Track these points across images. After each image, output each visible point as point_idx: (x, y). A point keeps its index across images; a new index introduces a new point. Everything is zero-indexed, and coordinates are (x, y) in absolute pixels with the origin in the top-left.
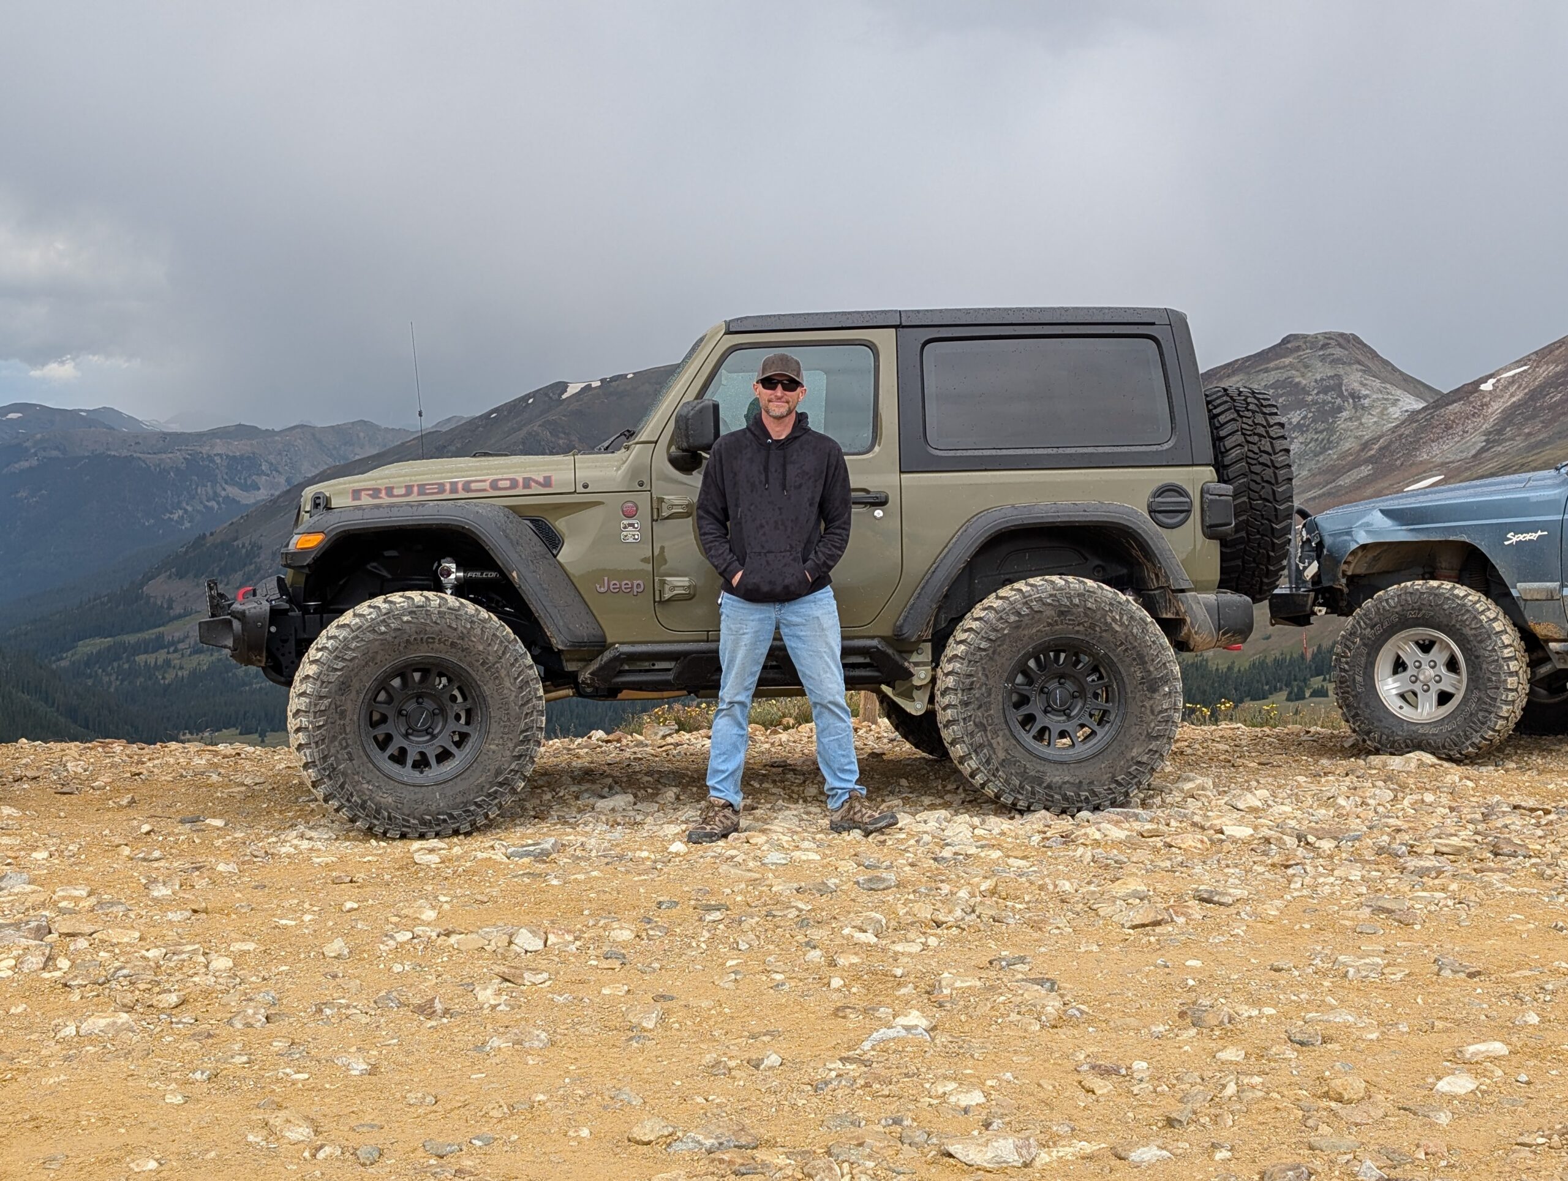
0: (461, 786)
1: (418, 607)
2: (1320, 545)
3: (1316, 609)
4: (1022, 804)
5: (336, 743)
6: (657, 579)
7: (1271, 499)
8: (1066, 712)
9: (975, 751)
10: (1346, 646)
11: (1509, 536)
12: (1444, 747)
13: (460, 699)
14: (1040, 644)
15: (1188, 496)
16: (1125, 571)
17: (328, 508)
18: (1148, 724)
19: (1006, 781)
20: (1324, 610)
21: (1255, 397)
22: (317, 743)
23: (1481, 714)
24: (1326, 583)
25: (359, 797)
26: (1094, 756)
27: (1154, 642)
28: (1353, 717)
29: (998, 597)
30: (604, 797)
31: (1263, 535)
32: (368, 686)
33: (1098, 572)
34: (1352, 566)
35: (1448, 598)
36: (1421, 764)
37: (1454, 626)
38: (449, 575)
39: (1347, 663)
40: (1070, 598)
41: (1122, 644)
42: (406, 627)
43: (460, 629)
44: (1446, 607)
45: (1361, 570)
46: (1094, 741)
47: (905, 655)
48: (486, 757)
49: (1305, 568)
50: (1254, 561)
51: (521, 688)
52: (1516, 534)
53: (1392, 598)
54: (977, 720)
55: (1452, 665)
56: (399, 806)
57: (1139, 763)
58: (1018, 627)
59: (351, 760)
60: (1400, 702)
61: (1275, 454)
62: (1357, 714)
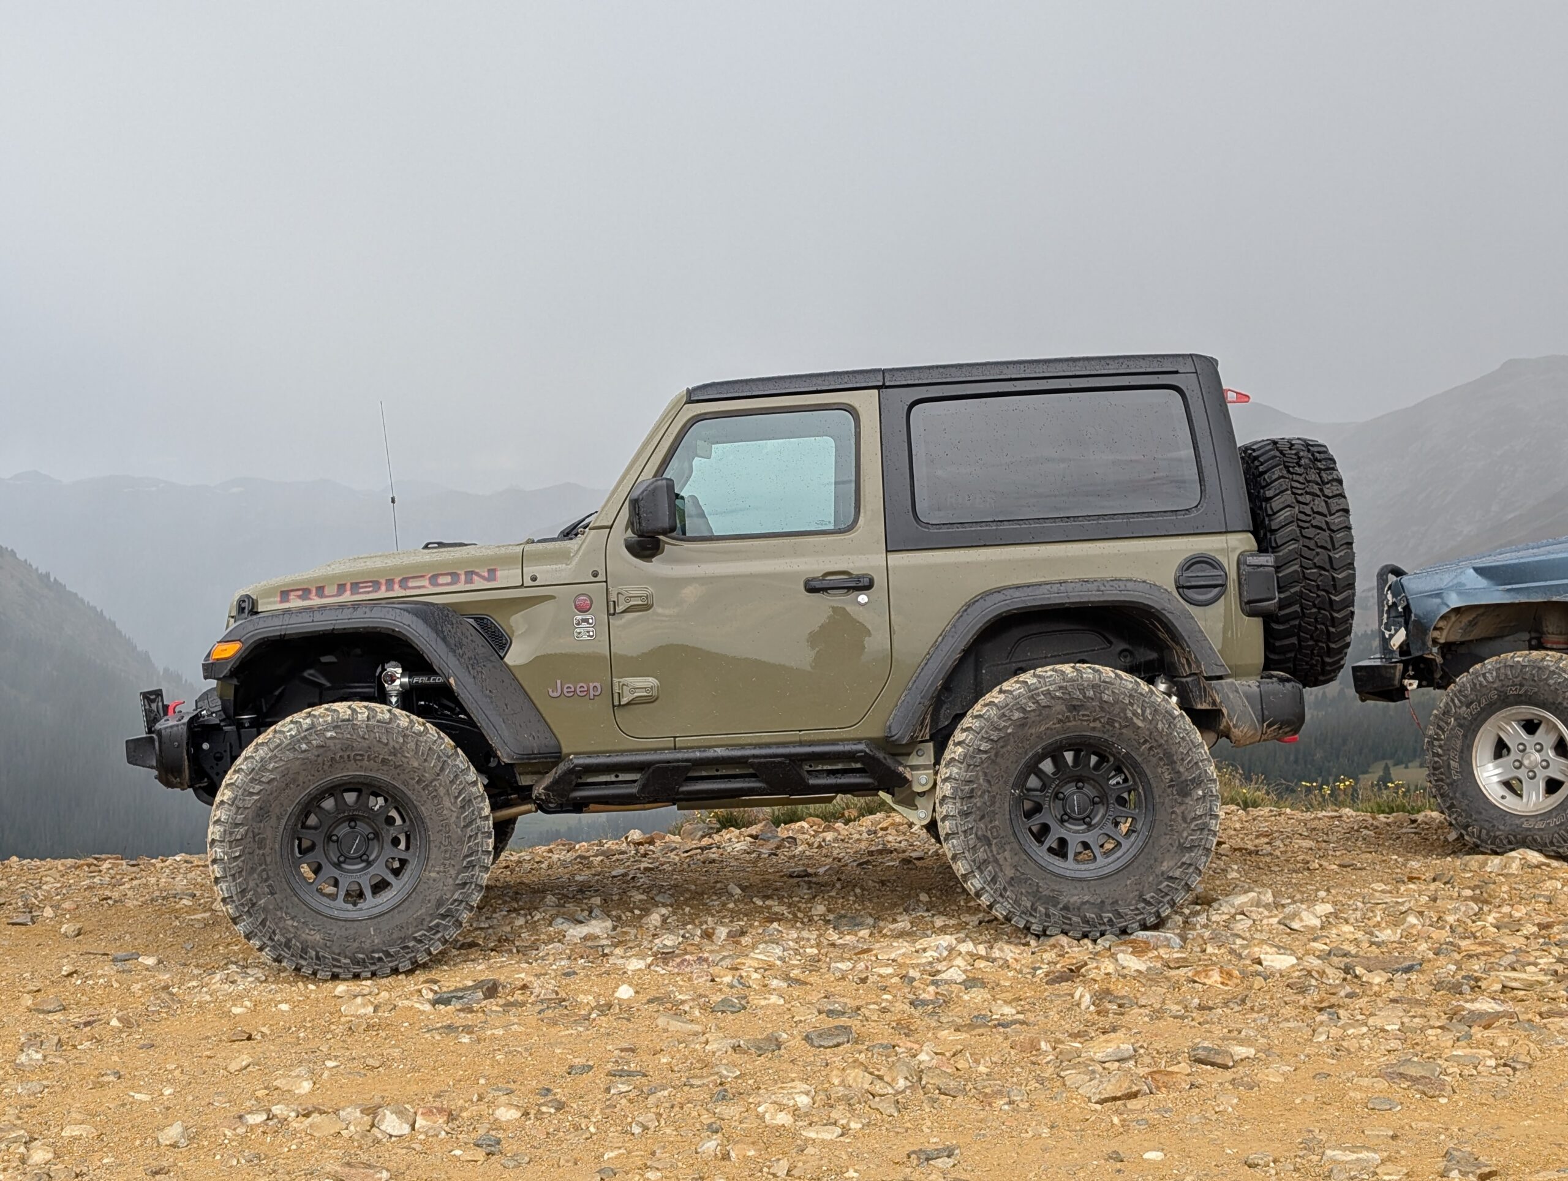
0: (399, 919)
1: (343, 721)
2: (1407, 609)
3: (1406, 682)
4: (1036, 928)
5: (255, 876)
6: (615, 680)
7: (1328, 567)
8: (1086, 820)
9: (979, 868)
10: (1439, 727)
12: (1552, 843)
13: (399, 821)
14: (1051, 744)
15: (1222, 568)
16: (1154, 656)
17: (254, 612)
18: (1180, 833)
19: (1015, 901)
20: (1415, 683)
21: (1309, 451)
22: (234, 876)
24: (1416, 653)
25: (283, 935)
26: (1118, 871)
27: (1183, 738)
28: (1449, 808)
29: (1001, 691)
31: (1319, 609)
32: (290, 810)
33: (1125, 657)
34: (1445, 633)
35: (1554, 672)
36: (1526, 865)
37: (1560, 704)
38: (393, 681)
39: (1440, 746)
40: (1082, 691)
41: (1146, 741)
42: (330, 743)
43: (391, 743)
44: (1551, 682)
45: (1456, 637)
46: (1119, 854)
47: (900, 758)
48: (426, 886)
49: (1391, 636)
50: (1312, 638)
51: (463, 807)
53: (1490, 672)
54: (980, 833)
55: (1560, 748)
56: (328, 944)
57: (1171, 878)
58: (1023, 725)
59: (272, 894)
60: (1502, 791)
61: (1331, 515)
62: (1452, 806)
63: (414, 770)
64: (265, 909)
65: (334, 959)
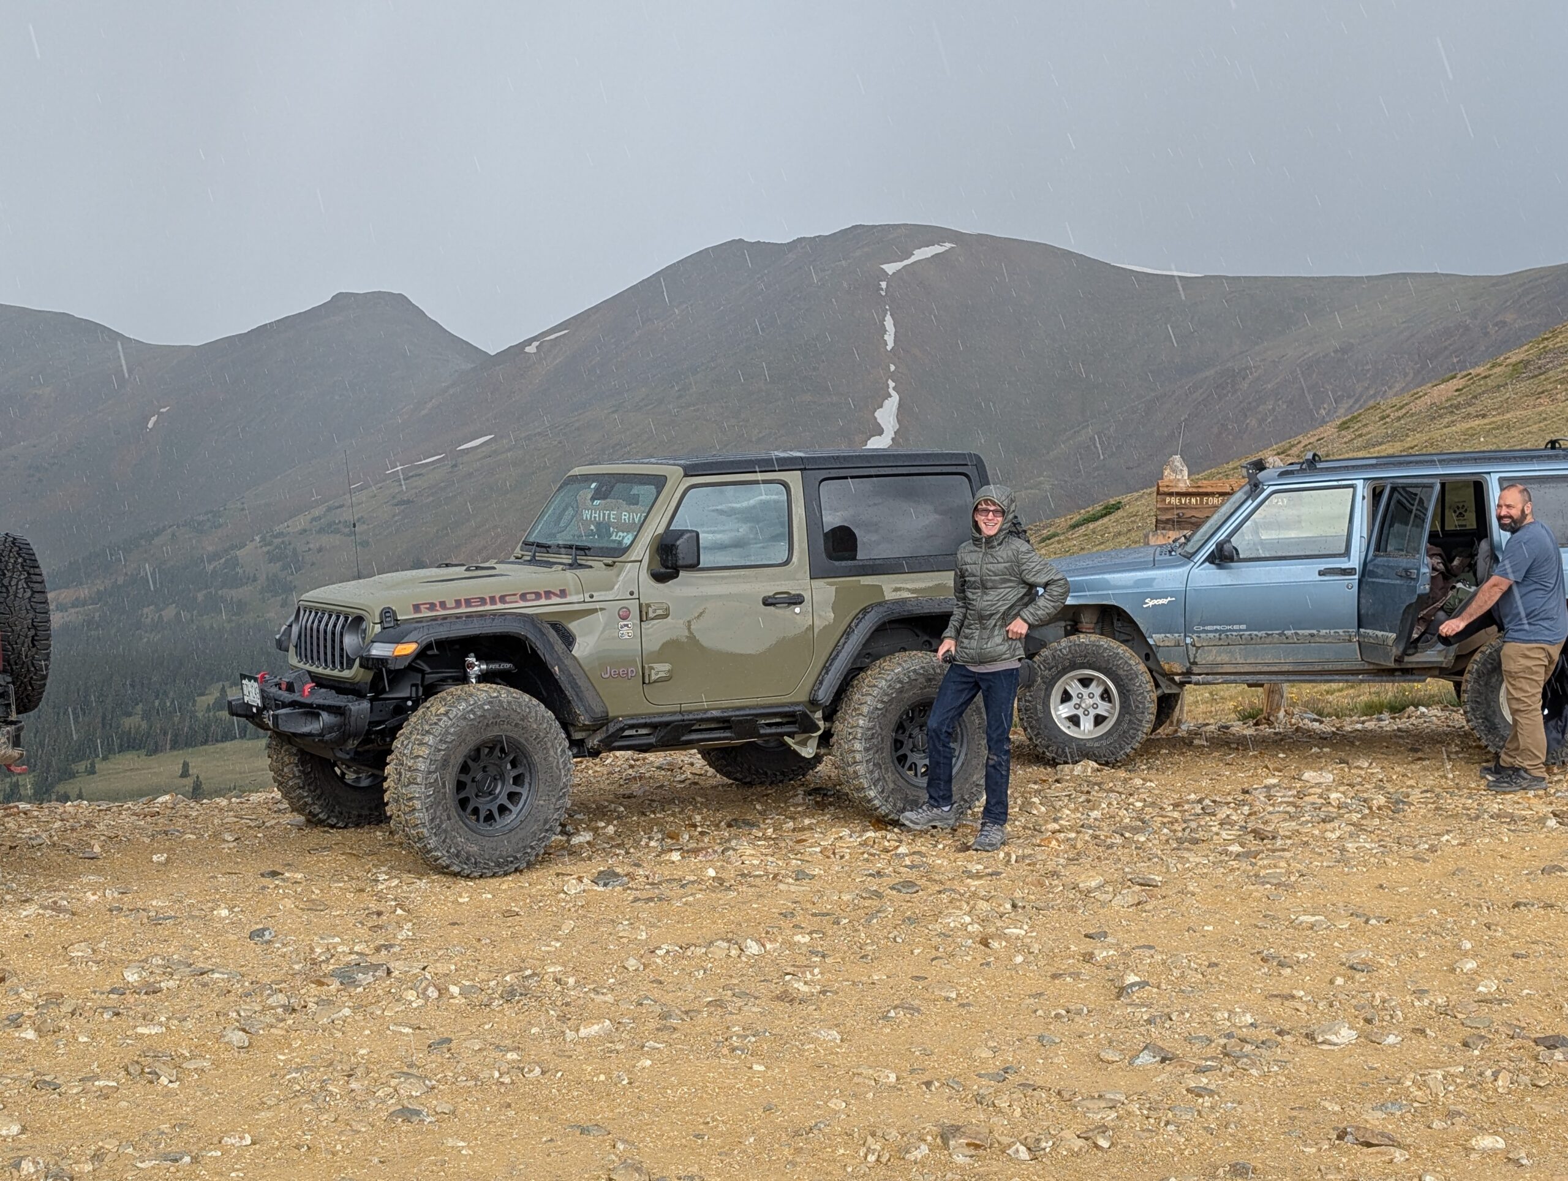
0: (520, 834)
1: (494, 697)
5: (440, 808)
6: (646, 666)
9: (873, 784)
11: (1147, 601)
12: (1104, 756)
14: (911, 704)
17: (396, 620)
19: (893, 804)
23: (1131, 731)
25: (454, 848)
28: (1036, 735)
32: (460, 761)
37: (1111, 668)
38: (473, 668)
39: (1031, 696)
43: (522, 712)
44: (1105, 655)
52: (1151, 599)
54: (875, 761)
55: (1106, 696)
56: (482, 853)
58: (901, 692)
59: (449, 820)
60: (1068, 723)
62: (1038, 734)
63: (534, 730)
64: (445, 831)
65: (485, 863)
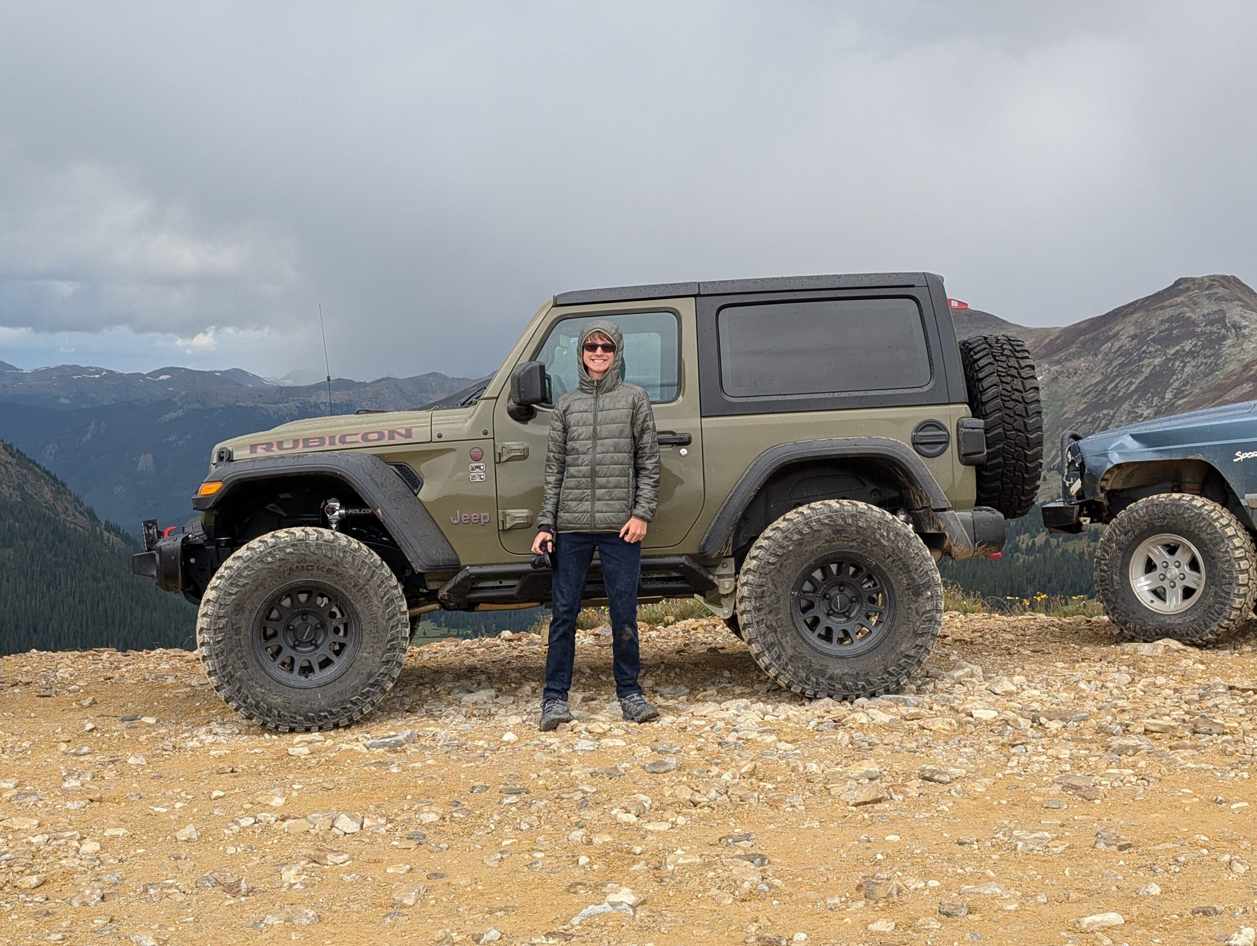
0: (339, 687)
1: (299, 540)
2: (1082, 465)
3: (1082, 519)
4: (809, 693)
5: (233, 655)
6: (500, 511)
7: (1023, 429)
8: (846, 614)
9: (768, 649)
10: (1105, 551)
11: (1237, 454)
12: (1187, 634)
13: (339, 615)
14: (821, 558)
15: (946, 430)
16: (896, 494)
17: (230, 460)
18: (914, 623)
19: (795, 674)
20: (1088, 520)
21: (1010, 344)
22: (217, 655)
23: (1217, 606)
24: (1088, 498)
25: (253, 699)
26: (869, 651)
27: (917, 554)
28: (1112, 610)
29: (784, 520)
30: (472, 692)
31: (1017, 460)
32: (259, 606)
33: (875, 495)
34: (1110, 482)
35: (1188, 508)
36: (1167, 649)
37: (1193, 532)
38: (334, 512)
39: (1106, 565)
40: (844, 519)
41: (890, 556)
42: (289, 557)
43: (335, 557)
44: (1186, 515)
45: (1118, 486)
46: (870, 638)
47: (710, 569)
48: (360, 663)
49: (1071, 485)
50: (1012, 482)
51: (387, 605)
52: (1243, 452)
53: (1141, 509)
54: (768, 623)
55: (1194, 565)
56: (287, 705)
57: (907, 656)
58: (801, 544)
59: (246, 668)
60: (1151, 597)
61: (1026, 391)
62: (1115, 608)
63: (351, 577)
64: (240, 680)
65: (291, 717)
